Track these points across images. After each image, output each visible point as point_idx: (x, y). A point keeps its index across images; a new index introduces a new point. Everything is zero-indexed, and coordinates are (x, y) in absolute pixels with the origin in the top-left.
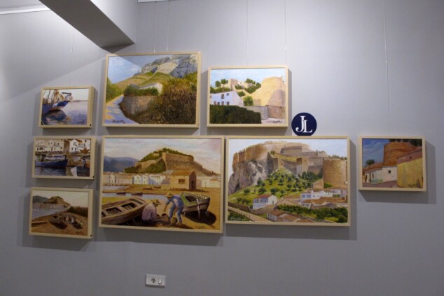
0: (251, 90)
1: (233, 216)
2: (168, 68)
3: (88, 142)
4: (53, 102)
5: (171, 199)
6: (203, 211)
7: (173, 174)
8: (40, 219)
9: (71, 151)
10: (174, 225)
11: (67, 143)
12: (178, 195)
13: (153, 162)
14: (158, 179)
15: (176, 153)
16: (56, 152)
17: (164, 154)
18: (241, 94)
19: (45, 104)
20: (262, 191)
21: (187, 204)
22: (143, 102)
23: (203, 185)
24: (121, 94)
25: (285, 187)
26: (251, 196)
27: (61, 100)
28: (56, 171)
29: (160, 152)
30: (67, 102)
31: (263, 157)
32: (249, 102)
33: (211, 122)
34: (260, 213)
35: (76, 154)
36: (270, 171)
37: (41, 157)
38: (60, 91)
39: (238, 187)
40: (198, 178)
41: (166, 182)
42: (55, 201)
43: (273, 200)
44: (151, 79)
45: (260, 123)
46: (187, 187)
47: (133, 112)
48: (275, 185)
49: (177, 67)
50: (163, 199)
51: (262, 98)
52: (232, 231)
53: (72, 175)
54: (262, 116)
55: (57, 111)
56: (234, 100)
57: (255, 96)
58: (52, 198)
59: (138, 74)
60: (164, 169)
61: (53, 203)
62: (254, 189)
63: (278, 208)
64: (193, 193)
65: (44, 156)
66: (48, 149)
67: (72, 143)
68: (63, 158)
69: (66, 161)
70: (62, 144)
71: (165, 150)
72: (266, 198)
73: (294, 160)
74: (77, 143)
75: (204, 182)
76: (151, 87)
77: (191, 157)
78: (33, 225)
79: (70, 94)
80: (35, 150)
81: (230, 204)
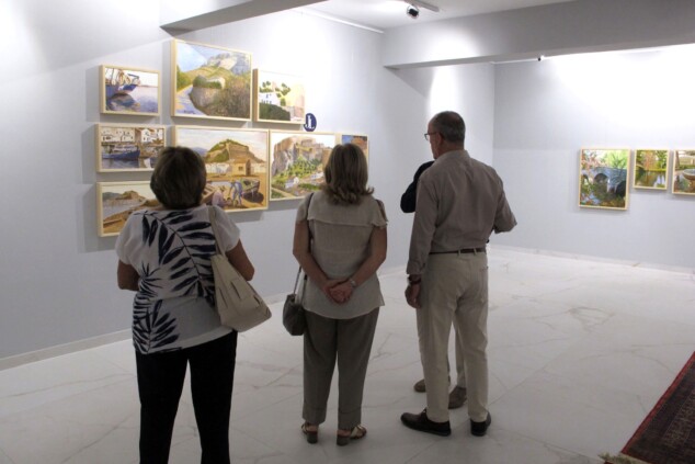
0: (285, 93)
1: (275, 194)
2: (228, 64)
3: (161, 132)
4: (118, 84)
5: (233, 184)
6: (256, 192)
7: (235, 163)
8: (112, 218)
9: (143, 141)
10: (237, 207)
11: (138, 132)
12: (238, 180)
13: (219, 152)
14: (224, 167)
15: (236, 143)
16: (126, 143)
17: (227, 145)
18: (279, 96)
19: (109, 85)
20: (291, 174)
21: (245, 187)
22: (209, 95)
23: (255, 171)
24: (189, 84)
25: (302, 171)
26: (285, 178)
27: (127, 83)
28: (128, 163)
29: (224, 143)
30: (135, 86)
31: (291, 148)
32: (283, 103)
33: (261, 117)
34: (289, 191)
35: (148, 144)
36: (295, 159)
37: (109, 148)
38: (126, 73)
39: (277, 171)
40: (252, 165)
41: (229, 170)
42: (128, 196)
43: (297, 180)
44: (216, 73)
45: (289, 119)
46: (244, 173)
47: (201, 104)
48: (298, 170)
49: (237, 65)
50: (227, 185)
51: (292, 101)
52: (273, 206)
53: (145, 167)
54: (291, 115)
55: (124, 95)
56: (274, 100)
57: (287, 98)
58: (126, 193)
59: (204, 66)
60: (227, 159)
61: (126, 198)
62: (286, 173)
63: (299, 186)
64: (249, 178)
65: (112, 146)
66: (116, 139)
67: (143, 132)
68: (135, 149)
69: (137, 152)
70: (132, 133)
71: (228, 141)
72: (292, 180)
73: (308, 149)
74: (149, 133)
75: (257, 168)
76: (216, 80)
77: (247, 148)
78: (105, 225)
79: (138, 77)
80: (101, 139)
81: (273, 186)
